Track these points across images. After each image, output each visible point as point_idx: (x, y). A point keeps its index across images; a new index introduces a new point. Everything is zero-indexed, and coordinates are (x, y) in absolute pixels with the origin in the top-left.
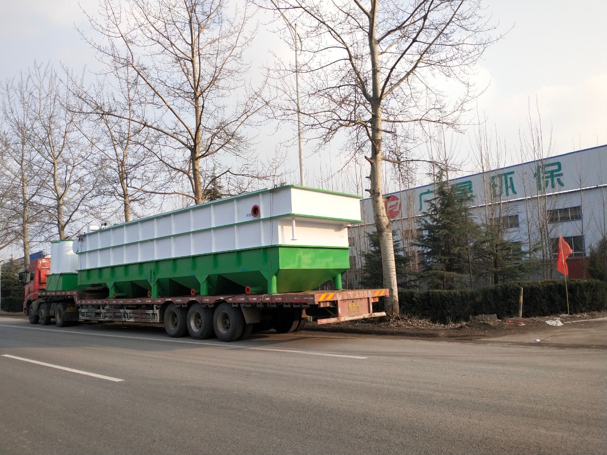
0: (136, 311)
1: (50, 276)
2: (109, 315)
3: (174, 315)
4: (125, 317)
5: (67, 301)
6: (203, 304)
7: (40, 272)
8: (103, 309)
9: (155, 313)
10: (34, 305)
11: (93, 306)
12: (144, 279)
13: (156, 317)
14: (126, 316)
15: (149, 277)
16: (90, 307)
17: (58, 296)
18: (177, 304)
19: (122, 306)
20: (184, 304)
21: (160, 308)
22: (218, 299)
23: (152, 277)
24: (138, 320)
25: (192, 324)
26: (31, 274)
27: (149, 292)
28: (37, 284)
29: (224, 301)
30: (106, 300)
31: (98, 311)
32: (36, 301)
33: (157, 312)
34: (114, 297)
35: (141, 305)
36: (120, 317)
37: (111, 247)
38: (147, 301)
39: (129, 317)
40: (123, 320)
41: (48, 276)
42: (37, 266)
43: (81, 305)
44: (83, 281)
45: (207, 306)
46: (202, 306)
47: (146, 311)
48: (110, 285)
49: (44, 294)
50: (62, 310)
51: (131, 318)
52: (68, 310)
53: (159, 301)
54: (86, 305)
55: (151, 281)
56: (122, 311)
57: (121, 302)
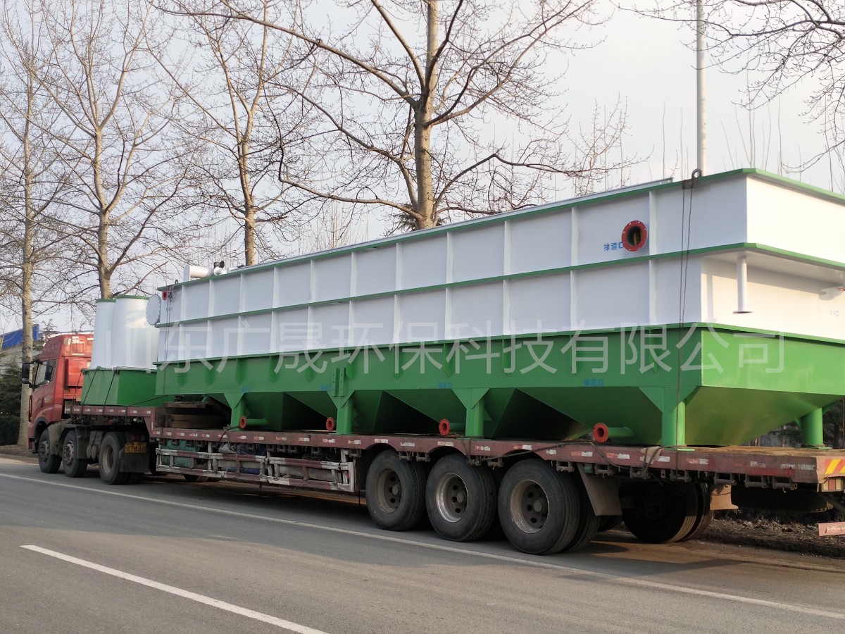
0: (294, 461)
1: (91, 375)
2: (228, 465)
3: (392, 478)
4: (267, 473)
5: (130, 429)
6: (473, 457)
7: (66, 363)
8: (215, 450)
9: (343, 468)
10: (52, 432)
11: (191, 443)
12: (318, 389)
13: (345, 480)
14: (270, 471)
15: (334, 386)
16: (183, 444)
17: (110, 417)
18: (404, 453)
19: (261, 449)
20: (422, 455)
21: (357, 459)
22: (516, 448)
23: (341, 385)
24: (298, 483)
25: (440, 502)
26: (48, 366)
27: (330, 419)
28: (60, 388)
29: (532, 455)
30: (223, 432)
31: (202, 455)
32: (56, 425)
33: (350, 467)
34: (243, 426)
35: (309, 448)
36: (256, 472)
37: (241, 314)
38: (325, 441)
39: (277, 475)
40: (263, 480)
41: (86, 372)
42: (60, 349)
43: (162, 439)
44: (168, 388)
45: (485, 462)
46: (471, 462)
47: (323, 462)
48: (233, 400)
49: (77, 410)
50: (115, 448)
51: (281, 475)
52: (130, 448)
53: (357, 442)
54: (174, 440)
55: (336, 396)
56: (260, 458)
57: (260, 438)
